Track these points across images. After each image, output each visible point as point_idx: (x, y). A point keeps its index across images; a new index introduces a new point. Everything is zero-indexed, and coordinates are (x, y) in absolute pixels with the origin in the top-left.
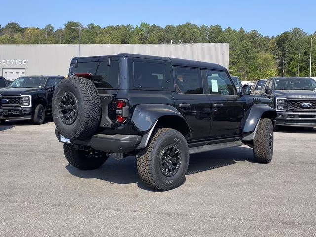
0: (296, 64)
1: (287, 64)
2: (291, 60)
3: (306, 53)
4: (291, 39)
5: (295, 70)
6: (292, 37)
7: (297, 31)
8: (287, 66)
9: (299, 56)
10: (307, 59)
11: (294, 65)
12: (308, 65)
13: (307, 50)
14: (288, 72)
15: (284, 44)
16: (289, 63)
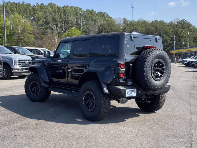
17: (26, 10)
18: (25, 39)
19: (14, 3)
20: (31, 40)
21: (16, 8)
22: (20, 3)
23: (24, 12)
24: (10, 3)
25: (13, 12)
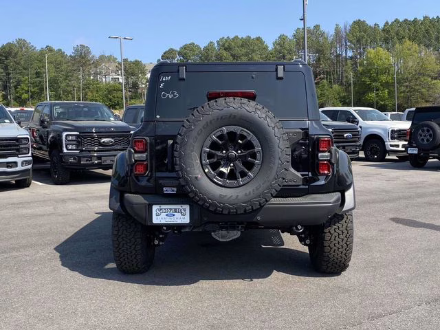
0: (26, 89)
1: (13, 88)
2: (19, 82)
3: (38, 74)
4: (16, 54)
5: (25, 96)
6: (18, 52)
7: (22, 43)
8: (13, 91)
9: (29, 78)
10: (40, 82)
11: (23, 89)
12: (42, 90)
13: (39, 70)
14: (15, 99)
15: (7, 59)
16: (16, 87)
17: (427, 32)
18: (423, 90)
19: (406, 20)
20: (436, 91)
21: (409, 30)
22: (418, 19)
23: (424, 36)
24: (399, 22)
25: (401, 39)
